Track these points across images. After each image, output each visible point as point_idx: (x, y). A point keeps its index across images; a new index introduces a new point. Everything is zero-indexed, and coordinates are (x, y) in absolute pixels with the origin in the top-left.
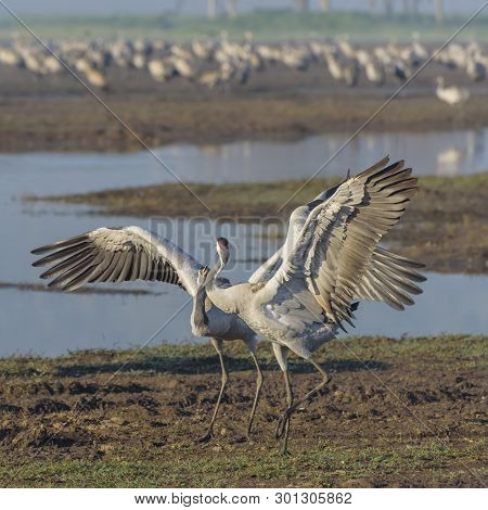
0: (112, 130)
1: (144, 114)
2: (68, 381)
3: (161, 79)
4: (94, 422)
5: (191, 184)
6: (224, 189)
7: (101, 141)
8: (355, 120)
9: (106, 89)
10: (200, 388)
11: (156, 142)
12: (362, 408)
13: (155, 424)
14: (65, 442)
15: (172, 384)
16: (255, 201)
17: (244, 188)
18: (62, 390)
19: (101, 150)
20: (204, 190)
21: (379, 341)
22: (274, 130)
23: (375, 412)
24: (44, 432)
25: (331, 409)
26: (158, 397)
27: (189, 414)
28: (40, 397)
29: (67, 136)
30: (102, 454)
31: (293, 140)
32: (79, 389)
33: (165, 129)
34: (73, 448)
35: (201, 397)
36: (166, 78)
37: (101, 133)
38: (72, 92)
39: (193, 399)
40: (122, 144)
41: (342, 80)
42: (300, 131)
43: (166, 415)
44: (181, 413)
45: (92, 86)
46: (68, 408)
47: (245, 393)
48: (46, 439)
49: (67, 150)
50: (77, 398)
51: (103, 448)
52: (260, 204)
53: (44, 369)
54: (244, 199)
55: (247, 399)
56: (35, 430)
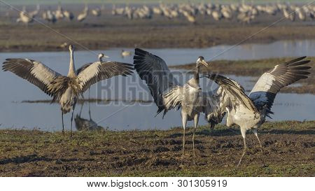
0: (197, 39)
1: (210, 33)
2: (169, 140)
3: (217, 19)
4: (179, 156)
5: (226, 61)
6: (239, 63)
7: (192, 44)
8: (293, 35)
9: (195, 23)
10: (222, 142)
11: (214, 44)
12: (285, 149)
13: (202, 156)
14: (166, 164)
15: (211, 140)
16: (251, 67)
17: (247, 62)
18: (167, 143)
19: (192, 47)
20: (231, 63)
21: (294, 122)
22: (261, 39)
23: (290, 151)
24: (158, 160)
25: (273, 150)
26: (205, 145)
27: (216, 152)
28: (158, 146)
29: (179, 42)
30: (180, 168)
31: (268, 43)
32: (174, 142)
33: (218, 39)
34: (170, 166)
35: (222, 145)
36: (219, 19)
37: (192, 40)
38: (182, 24)
39: (219, 146)
40: (200, 45)
41: (289, 19)
42: (272, 39)
43: (207, 153)
44: (213, 152)
45: (189, 22)
46: (169, 150)
47: (240, 144)
48: (159, 163)
49: (178, 47)
50: (173, 146)
51: (181, 166)
52: (253, 68)
53: (160, 135)
54: (246, 66)
55: (240, 146)
56: (154, 159)
